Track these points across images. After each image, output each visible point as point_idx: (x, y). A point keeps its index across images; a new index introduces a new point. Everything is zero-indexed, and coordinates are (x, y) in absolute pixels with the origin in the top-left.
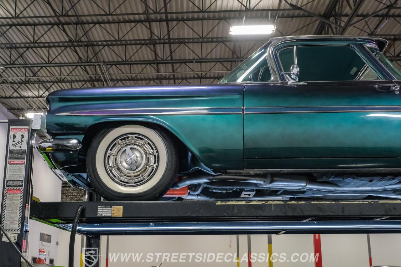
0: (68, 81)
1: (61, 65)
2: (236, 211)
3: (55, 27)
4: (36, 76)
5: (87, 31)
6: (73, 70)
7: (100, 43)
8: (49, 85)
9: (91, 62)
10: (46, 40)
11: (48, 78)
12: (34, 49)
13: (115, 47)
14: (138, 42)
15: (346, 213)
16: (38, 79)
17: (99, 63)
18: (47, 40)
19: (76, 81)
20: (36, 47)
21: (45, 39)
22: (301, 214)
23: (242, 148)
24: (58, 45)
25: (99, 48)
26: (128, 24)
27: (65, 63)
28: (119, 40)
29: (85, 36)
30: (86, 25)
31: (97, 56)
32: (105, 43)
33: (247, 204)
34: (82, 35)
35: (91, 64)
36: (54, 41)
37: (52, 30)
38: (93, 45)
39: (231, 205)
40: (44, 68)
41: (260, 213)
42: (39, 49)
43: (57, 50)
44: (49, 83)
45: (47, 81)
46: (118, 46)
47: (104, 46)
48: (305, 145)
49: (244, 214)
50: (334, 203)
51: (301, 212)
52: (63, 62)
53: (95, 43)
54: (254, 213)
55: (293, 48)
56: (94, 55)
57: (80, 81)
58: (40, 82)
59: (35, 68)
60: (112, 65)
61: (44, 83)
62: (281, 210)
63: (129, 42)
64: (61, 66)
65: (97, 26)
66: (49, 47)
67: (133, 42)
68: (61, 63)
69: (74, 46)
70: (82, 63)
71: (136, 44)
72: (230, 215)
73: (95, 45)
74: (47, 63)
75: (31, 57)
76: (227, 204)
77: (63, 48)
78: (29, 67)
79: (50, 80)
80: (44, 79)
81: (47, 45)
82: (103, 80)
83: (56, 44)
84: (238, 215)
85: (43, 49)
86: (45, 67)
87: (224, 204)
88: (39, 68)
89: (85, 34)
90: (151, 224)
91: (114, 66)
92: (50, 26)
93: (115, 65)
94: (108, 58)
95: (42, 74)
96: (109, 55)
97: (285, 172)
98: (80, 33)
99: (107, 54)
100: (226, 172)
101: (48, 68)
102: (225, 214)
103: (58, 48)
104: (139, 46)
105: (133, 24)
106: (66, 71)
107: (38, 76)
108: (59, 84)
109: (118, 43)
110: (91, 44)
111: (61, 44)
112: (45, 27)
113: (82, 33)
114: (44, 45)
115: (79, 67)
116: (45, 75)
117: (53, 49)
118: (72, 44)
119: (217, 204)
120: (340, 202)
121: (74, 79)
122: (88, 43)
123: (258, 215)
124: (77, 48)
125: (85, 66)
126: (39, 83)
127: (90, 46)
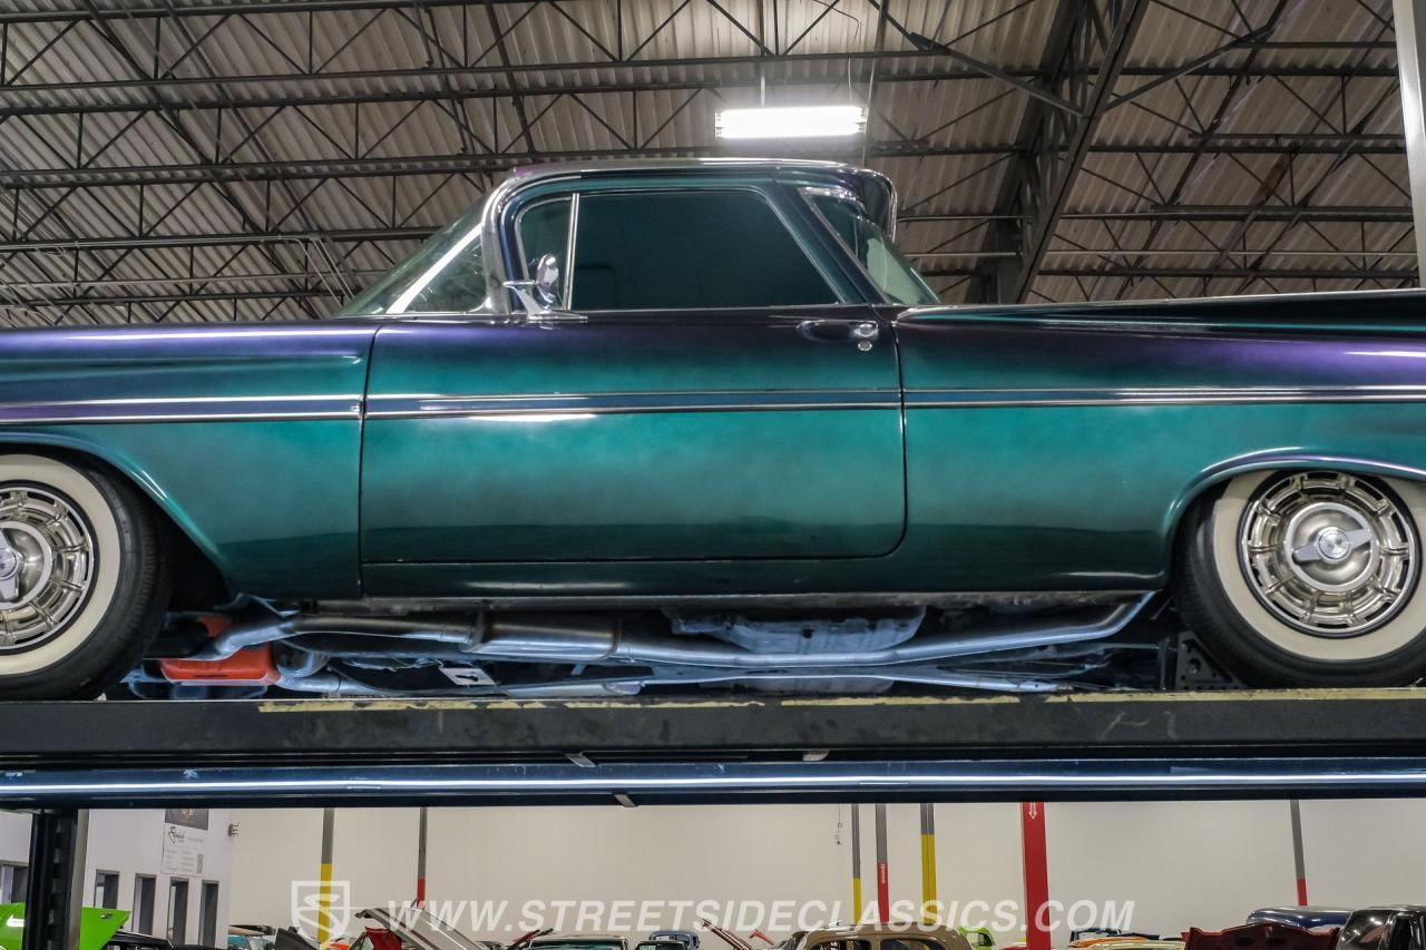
0: (224, 295)
1: (192, 242)
2: (321, 732)
3: (151, 115)
4: (114, 279)
5: (257, 126)
6: (235, 256)
7: (309, 169)
8: (162, 307)
9: (279, 232)
10: (130, 163)
11: (156, 286)
12: (95, 190)
13: (361, 180)
14: (436, 164)
15: (675, 740)
16: (123, 287)
17: (307, 236)
18: (131, 160)
19: (251, 294)
20: (101, 184)
21: (125, 157)
22: (530, 742)
23: (355, 528)
24: (173, 175)
25: (307, 184)
26: (390, 105)
27: (205, 236)
28: (357, 160)
29: (251, 141)
30: (254, 111)
31: (304, 210)
32: (325, 169)
33: (359, 709)
34: (242, 140)
35: (280, 237)
36: (156, 163)
37: (140, 124)
38: (286, 176)
39: (307, 712)
40: (136, 251)
41: (399, 739)
42: (110, 189)
43: (171, 193)
44: (164, 301)
45: (157, 295)
46: (370, 178)
47: (324, 178)
48: (554, 519)
49: (346, 743)
50: (638, 706)
51: (528, 737)
52: (198, 233)
53: (293, 170)
54: (379, 739)
55: (571, 201)
56: (293, 206)
57: (265, 294)
58: (129, 298)
59: (110, 253)
60: (360, 241)
61: (145, 301)
62: (467, 730)
63: (404, 165)
64: (192, 246)
65: (289, 110)
66: (143, 182)
67: (419, 165)
68: (190, 236)
69: (224, 181)
70: (258, 235)
71: (429, 172)
72: (304, 746)
73: (294, 177)
74: (133, 237)
75: (89, 214)
76: (294, 709)
77: (189, 187)
78: (88, 250)
79: (164, 293)
80: (143, 286)
81: (134, 175)
82: (328, 291)
83: (165, 174)
84: (328, 745)
85: (126, 189)
86: (140, 248)
87: (284, 709)
88: (122, 252)
89: (252, 135)
90: (189, 772)
91: (367, 244)
92: (133, 115)
93: (371, 240)
94: (344, 217)
95: (135, 272)
96: (347, 211)
97: (506, 606)
98: (235, 133)
99: (335, 205)
100: (315, 604)
101: (151, 252)
102: (287, 744)
103: (173, 187)
104: (439, 178)
105: (408, 105)
106: (209, 259)
107: (122, 280)
108: (198, 304)
109: (367, 169)
110: (275, 173)
111: (181, 173)
112: (116, 116)
113: (240, 132)
114: (126, 177)
115: (251, 248)
116: (145, 275)
117: (158, 188)
118: (214, 172)
119: (262, 709)
120: (658, 703)
121: (243, 289)
122: (269, 169)
123: (392, 746)
124: (235, 187)
125: (267, 244)
126: (130, 303)
127: (274, 178)
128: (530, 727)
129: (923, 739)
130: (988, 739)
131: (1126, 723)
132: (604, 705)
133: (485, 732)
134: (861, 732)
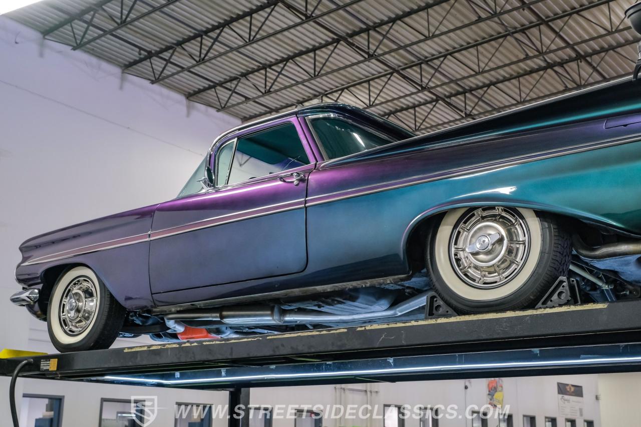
2: (139, 359)
15: (234, 355)
22: (193, 359)
33: (149, 349)
39: (135, 351)
49: (145, 362)
51: (193, 357)
62: (176, 355)
72: (135, 364)
76: (132, 350)
84: (140, 363)
87: (130, 351)
102: (131, 363)
119: (125, 351)
123: (156, 363)
128: (193, 353)
129: (313, 350)
130: (335, 349)
131: (386, 338)
132: (214, 343)
133: (181, 355)
134: (292, 348)
